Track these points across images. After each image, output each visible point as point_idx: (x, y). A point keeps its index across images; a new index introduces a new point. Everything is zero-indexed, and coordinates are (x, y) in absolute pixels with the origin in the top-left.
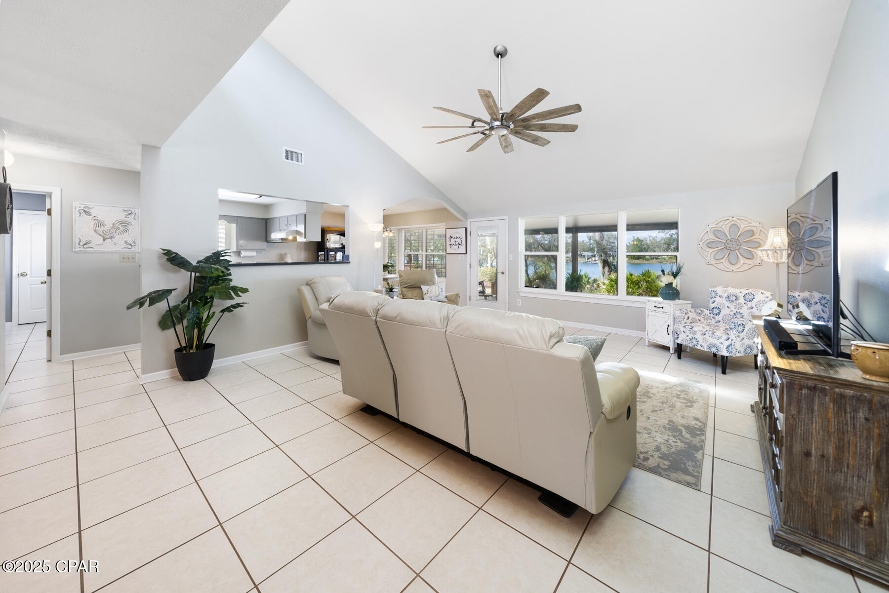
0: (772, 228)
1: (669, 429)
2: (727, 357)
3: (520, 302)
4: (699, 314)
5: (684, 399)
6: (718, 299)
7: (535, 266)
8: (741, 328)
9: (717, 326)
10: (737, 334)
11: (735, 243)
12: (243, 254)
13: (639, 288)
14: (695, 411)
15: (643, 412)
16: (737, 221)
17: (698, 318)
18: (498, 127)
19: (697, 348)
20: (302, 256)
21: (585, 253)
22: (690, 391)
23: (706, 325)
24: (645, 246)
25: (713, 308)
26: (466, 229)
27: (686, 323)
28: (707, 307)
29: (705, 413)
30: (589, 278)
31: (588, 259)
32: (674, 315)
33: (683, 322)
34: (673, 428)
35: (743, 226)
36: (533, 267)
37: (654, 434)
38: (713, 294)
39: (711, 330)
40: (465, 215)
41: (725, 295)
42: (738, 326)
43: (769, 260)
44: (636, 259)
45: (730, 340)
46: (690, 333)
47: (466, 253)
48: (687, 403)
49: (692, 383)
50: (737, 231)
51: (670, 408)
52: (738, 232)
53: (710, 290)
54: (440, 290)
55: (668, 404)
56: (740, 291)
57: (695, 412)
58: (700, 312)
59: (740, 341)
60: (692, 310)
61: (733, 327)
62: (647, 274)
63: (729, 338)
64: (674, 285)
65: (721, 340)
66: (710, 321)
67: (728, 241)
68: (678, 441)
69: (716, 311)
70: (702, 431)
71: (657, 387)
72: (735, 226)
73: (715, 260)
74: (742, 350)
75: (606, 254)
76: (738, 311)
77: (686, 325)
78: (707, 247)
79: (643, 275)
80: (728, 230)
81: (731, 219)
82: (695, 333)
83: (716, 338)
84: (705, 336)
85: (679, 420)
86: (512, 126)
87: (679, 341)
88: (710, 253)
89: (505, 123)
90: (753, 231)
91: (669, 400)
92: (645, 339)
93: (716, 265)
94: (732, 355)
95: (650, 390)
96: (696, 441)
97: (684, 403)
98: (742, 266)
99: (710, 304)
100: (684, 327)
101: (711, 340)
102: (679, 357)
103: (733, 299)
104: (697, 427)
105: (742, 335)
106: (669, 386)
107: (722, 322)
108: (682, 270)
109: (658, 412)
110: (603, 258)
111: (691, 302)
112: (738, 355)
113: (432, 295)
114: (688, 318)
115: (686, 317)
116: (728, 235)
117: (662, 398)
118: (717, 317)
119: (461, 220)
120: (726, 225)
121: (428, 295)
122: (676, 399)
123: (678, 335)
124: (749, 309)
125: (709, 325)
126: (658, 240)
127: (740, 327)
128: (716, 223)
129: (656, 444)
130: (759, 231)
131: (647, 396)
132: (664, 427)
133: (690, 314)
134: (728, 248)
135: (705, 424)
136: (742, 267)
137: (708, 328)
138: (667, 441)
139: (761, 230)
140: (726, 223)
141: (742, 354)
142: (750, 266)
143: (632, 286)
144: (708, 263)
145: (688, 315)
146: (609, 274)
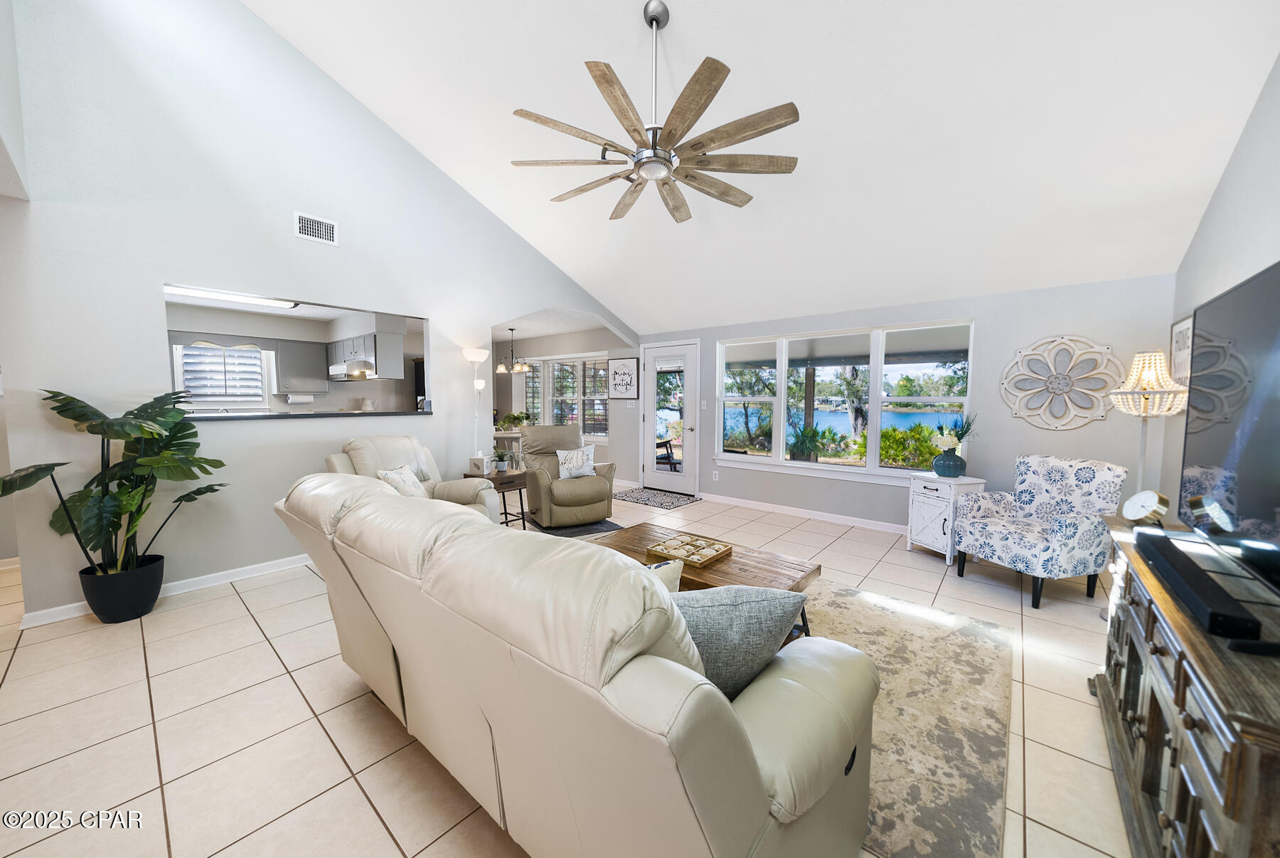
0: (1139, 353)
1: (940, 739)
2: (1042, 579)
3: (717, 476)
4: (997, 502)
5: (968, 663)
6: (1030, 478)
7: (759, 417)
8: (1070, 531)
9: (1028, 525)
10: (1064, 541)
11: (1063, 381)
12: (292, 399)
13: (904, 448)
14: (986, 695)
15: (893, 697)
16: (1069, 343)
17: (995, 508)
18: (649, 161)
19: (992, 561)
20: (392, 402)
21: (833, 398)
22: (977, 645)
23: (1008, 522)
24: (917, 388)
25: (1022, 492)
26: (638, 360)
27: (974, 517)
28: (1010, 490)
29: (1006, 697)
30: (835, 434)
31: (837, 406)
32: (955, 503)
33: (970, 516)
34: (945, 737)
35: (1078, 353)
36: (757, 418)
37: (910, 753)
38: (1023, 468)
39: (1019, 531)
40: (637, 339)
41: (1042, 471)
42: (1066, 527)
43: (1131, 412)
44: (903, 407)
45: (1050, 550)
46: (981, 536)
47: (638, 398)
48: (972, 674)
49: (981, 626)
50: (1068, 362)
51: (942, 687)
52: (1071, 361)
53: (1018, 460)
54: (585, 458)
55: (938, 675)
56: (1071, 463)
57: (988, 695)
58: (999, 498)
59: (1068, 553)
60: (986, 495)
61: (1056, 528)
62: (916, 429)
63: (1049, 547)
64: (958, 453)
65: (1035, 551)
66: (1014, 513)
67: (1052, 379)
68: (955, 772)
69: (1026, 497)
70: (1001, 742)
71: (921, 638)
72: (1066, 353)
73: (1027, 410)
74: (1070, 567)
75: (860, 399)
76: (1064, 498)
77: (975, 520)
78: (1017, 390)
79: (911, 430)
80: (1053, 361)
81: (1059, 340)
82: (990, 535)
83: (1025, 546)
84: (1006, 542)
85: (960, 718)
86: (676, 162)
87: (962, 548)
88: (1019, 398)
89: (661, 153)
90: (1096, 360)
91: (941, 666)
92: (906, 537)
93: (1029, 420)
94: (1052, 576)
95: (907, 643)
96: (989, 772)
97: (968, 674)
98: (1072, 420)
99: (1016, 484)
100: (972, 524)
101: (1016, 550)
102: (961, 574)
103: (1057, 478)
104: (991, 733)
105: (1071, 543)
106: (941, 635)
107: (1035, 515)
108: (972, 428)
109: (920, 695)
110: (855, 405)
111: (985, 481)
112: (1062, 576)
113: (571, 466)
114: (979, 510)
115: (976, 507)
116: (1052, 369)
117: (929, 662)
118: (1027, 507)
119: (630, 347)
120: (1050, 351)
121: (566, 466)
122: (953, 665)
123: (961, 538)
124: (1084, 495)
125: (1014, 522)
126: (936, 380)
127: (1068, 529)
128: (1033, 347)
129: (910, 780)
130: (1105, 361)
131: (902, 658)
132: (930, 735)
133: (982, 503)
134: (1050, 390)
135: (1005, 726)
136: (1072, 422)
137: (1012, 528)
138: (934, 773)
139: (1109, 360)
140: (1050, 347)
141: (1069, 575)
142: (1087, 420)
143: (895, 447)
144: (1016, 416)
145: (979, 503)
146: (863, 429)
